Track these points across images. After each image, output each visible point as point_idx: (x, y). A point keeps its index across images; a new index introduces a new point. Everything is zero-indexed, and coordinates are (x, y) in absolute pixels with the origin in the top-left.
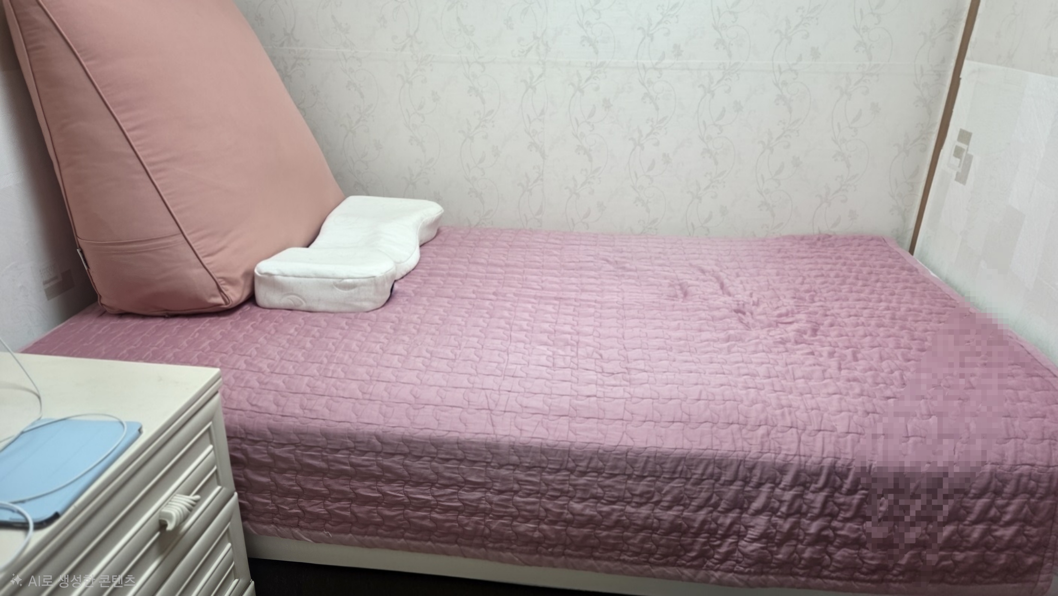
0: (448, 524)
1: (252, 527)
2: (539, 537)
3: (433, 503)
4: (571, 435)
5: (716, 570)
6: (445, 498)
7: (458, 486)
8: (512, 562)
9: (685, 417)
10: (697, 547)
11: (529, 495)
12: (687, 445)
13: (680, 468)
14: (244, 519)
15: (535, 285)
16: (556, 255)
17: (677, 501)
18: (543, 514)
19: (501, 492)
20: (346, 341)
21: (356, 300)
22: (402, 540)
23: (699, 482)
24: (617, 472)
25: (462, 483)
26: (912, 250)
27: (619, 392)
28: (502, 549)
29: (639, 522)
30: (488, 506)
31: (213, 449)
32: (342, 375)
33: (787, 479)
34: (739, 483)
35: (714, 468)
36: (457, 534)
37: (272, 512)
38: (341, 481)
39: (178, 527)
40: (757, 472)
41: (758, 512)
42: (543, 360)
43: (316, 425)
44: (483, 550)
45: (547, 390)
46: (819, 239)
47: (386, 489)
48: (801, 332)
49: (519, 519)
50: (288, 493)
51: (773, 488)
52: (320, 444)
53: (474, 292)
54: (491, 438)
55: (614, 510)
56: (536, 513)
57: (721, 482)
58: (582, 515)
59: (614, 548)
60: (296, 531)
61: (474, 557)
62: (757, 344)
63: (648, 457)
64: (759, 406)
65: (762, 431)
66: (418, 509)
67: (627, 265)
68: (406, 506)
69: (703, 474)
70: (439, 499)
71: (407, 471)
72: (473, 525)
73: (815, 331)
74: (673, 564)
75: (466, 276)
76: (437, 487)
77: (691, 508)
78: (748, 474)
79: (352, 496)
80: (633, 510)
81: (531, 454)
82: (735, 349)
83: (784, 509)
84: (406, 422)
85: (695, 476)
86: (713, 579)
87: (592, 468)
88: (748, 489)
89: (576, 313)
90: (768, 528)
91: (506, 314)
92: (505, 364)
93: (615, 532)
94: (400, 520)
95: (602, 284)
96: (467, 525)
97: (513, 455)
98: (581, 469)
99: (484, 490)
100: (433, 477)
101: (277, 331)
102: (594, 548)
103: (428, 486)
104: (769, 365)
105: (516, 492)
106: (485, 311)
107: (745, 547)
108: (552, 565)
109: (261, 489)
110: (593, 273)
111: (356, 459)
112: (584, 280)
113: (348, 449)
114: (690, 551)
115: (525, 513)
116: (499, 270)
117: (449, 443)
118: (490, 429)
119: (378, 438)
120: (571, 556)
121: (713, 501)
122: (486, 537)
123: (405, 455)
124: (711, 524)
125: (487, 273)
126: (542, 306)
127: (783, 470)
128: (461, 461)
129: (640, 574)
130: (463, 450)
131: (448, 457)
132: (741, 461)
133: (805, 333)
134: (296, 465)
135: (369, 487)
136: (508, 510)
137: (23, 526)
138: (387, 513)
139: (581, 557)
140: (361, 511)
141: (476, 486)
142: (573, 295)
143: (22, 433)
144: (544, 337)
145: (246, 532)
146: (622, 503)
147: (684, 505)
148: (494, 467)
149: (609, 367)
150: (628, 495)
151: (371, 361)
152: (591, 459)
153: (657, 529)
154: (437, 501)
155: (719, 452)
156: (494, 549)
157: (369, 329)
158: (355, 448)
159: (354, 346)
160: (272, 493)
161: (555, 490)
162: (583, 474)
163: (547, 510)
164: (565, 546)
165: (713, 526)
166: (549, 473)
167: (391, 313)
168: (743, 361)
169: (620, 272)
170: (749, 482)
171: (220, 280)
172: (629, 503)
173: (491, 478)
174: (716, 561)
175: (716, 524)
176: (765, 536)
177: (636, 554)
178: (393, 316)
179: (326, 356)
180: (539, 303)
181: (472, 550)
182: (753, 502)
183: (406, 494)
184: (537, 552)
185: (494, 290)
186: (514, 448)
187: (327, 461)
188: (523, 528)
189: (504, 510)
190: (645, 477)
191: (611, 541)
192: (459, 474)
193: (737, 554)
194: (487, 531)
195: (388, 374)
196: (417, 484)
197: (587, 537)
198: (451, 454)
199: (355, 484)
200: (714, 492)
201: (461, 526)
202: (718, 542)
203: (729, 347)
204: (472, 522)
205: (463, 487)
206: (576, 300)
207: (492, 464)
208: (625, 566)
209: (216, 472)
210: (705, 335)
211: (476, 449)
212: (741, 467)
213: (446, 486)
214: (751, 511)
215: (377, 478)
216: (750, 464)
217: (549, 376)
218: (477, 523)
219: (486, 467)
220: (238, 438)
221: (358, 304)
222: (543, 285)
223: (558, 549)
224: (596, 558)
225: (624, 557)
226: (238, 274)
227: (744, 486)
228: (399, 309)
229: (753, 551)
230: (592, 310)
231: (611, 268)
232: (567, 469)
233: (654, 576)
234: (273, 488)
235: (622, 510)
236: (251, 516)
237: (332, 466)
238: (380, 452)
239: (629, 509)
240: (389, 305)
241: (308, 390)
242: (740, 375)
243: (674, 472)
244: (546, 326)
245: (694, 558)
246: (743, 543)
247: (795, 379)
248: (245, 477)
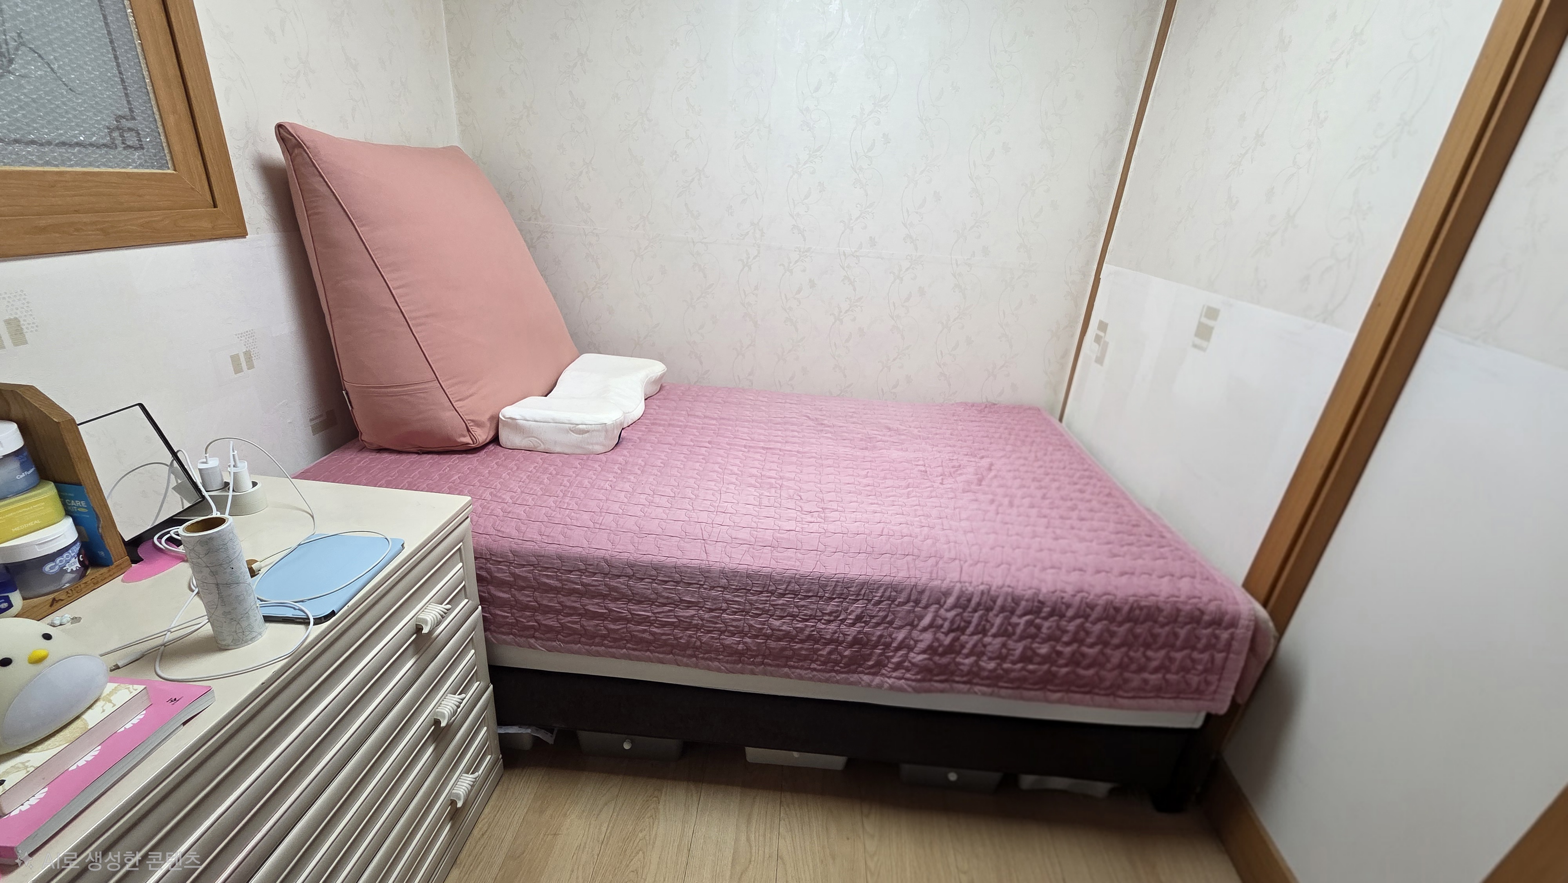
0: (664, 637)
1: (493, 637)
2: (743, 650)
3: (652, 618)
4: (773, 562)
5: (889, 677)
6: (663, 614)
7: (675, 605)
8: (719, 670)
9: (869, 549)
10: (874, 658)
11: (735, 613)
12: (870, 572)
13: (863, 592)
14: (486, 630)
15: (745, 436)
16: (763, 411)
17: (859, 619)
18: (746, 629)
19: (711, 610)
20: (579, 478)
21: (588, 444)
22: (625, 650)
23: (879, 602)
24: (810, 594)
25: (678, 602)
26: (1061, 420)
27: (815, 527)
28: (711, 659)
29: (828, 637)
30: (701, 622)
31: (463, 566)
32: (576, 507)
33: (951, 601)
34: (912, 604)
35: (891, 592)
36: (673, 646)
37: (511, 624)
38: (573, 599)
39: (431, 632)
40: (926, 595)
41: (925, 630)
42: (751, 500)
43: (552, 549)
44: (694, 659)
45: (754, 525)
46: (986, 407)
47: (612, 606)
48: (969, 482)
49: (726, 634)
50: (526, 607)
51: (939, 609)
52: (555, 566)
53: (692, 440)
54: (704, 565)
55: (807, 626)
56: (741, 629)
57: (896, 603)
58: (781, 630)
59: (805, 658)
60: (532, 641)
61: (687, 665)
62: (931, 492)
63: (837, 581)
64: (929, 542)
65: (932, 561)
66: (640, 624)
67: (826, 422)
68: (628, 621)
69: (881, 597)
70: (657, 615)
71: (631, 590)
72: (686, 638)
73: (980, 482)
74: (855, 672)
75: (686, 426)
76: (656, 605)
77: (871, 624)
78: (919, 597)
79: (582, 611)
80: (823, 626)
81: (738, 578)
82: (914, 493)
83: (947, 625)
84: (631, 548)
85: (876, 598)
86: (886, 686)
87: (790, 591)
88: (917, 609)
89: (781, 461)
90: (933, 642)
91: (719, 459)
92: (718, 502)
93: (807, 645)
94: (623, 633)
95: (804, 436)
96: (681, 638)
97: (722, 579)
98: (780, 591)
99: (697, 608)
100: (653, 596)
101: (518, 469)
102: (789, 658)
103: (649, 604)
104: (940, 509)
105: (724, 610)
106: (701, 457)
107: (914, 658)
108: (753, 673)
109: (503, 604)
110: (795, 428)
111: (586, 580)
112: (788, 433)
113: (579, 570)
114: (869, 660)
115: (732, 629)
116: (714, 422)
117: (666, 567)
118: (704, 556)
119: (606, 561)
120: (770, 665)
121: (888, 619)
122: (697, 648)
123: (630, 577)
124: (886, 638)
125: (703, 424)
126: (751, 455)
127: (947, 594)
128: (678, 583)
129: (827, 681)
130: (680, 573)
131: (666, 579)
132: (914, 585)
133: (972, 483)
134: (533, 584)
135: (597, 604)
136: (718, 626)
137: (305, 622)
138: (612, 626)
139: (778, 666)
140: (590, 624)
141: (690, 605)
142: (779, 445)
143: (299, 545)
144: (752, 481)
145: (487, 641)
146: (814, 621)
147: (865, 622)
148: (705, 589)
149: (807, 507)
150: (819, 614)
151: (601, 497)
152: (790, 582)
153: (843, 642)
154: (656, 617)
155: (896, 578)
156: (703, 658)
157: (599, 469)
158: (586, 570)
159: (586, 482)
160: (512, 607)
161: (757, 609)
162: (783, 595)
163: (751, 626)
164: (765, 656)
165: (889, 640)
166: (753, 595)
167: (620, 456)
168: (919, 505)
169: (820, 428)
170: (919, 603)
171: (469, 422)
172: (820, 620)
173: (703, 599)
174: (889, 670)
175: (892, 638)
176: (931, 650)
177: (824, 663)
178: (621, 459)
179: (561, 491)
180: (749, 451)
181: (685, 660)
182: (922, 620)
183: (629, 611)
184: (740, 662)
185: (709, 439)
186: (723, 573)
187: (560, 581)
188: (729, 641)
189: (714, 625)
190: (835, 598)
191: (803, 652)
192: (676, 594)
193: (906, 664)
194: (698, 643)
195: (615, 507)
196: (639, 602)
197: (783, 649)
198: (669, 577)
199: (585, 601)
200: (890, 611)
201: (676, 639)
202: (891, 654)
203: (909, 492)
204: (686, 635)
205: (679, 605)
206: (780, 450)
207: (705, 586)
208: (815, 673)
209: (464, 586)
210: (889, 482)
211: (691, 573)
212: (914, 591)
213: (665, 605)
214: (919, 628)
215: (604, 597)
216: (919, 588)
217: (755, 513)
218: (690, 636)
219: (699, 588)
220: (483, 558)
221: (590, 447)
222: (752, 436)
223: (759, 659)
224: (790, 667)
225: (813, 666)
226: (485, 418)
227: (914, 607)
228: (625, 452)
229: (920, 661)
230: (794, 459)
231: (811, 423)
232: (768, 592)
233: (838, 682)
234: (514, 603)
235: (813, 626)
236: (492, 627)
237: (566, 585)
238: (607, 574)
239: (820, 626)
240: (618, 449)
241: (546, 519)
242: (916, 516)
243: (858, 595)
244: (754, 471)
245: (872, 667)
246: (912, 655)
247: (961, 520)
248: (489, 593)
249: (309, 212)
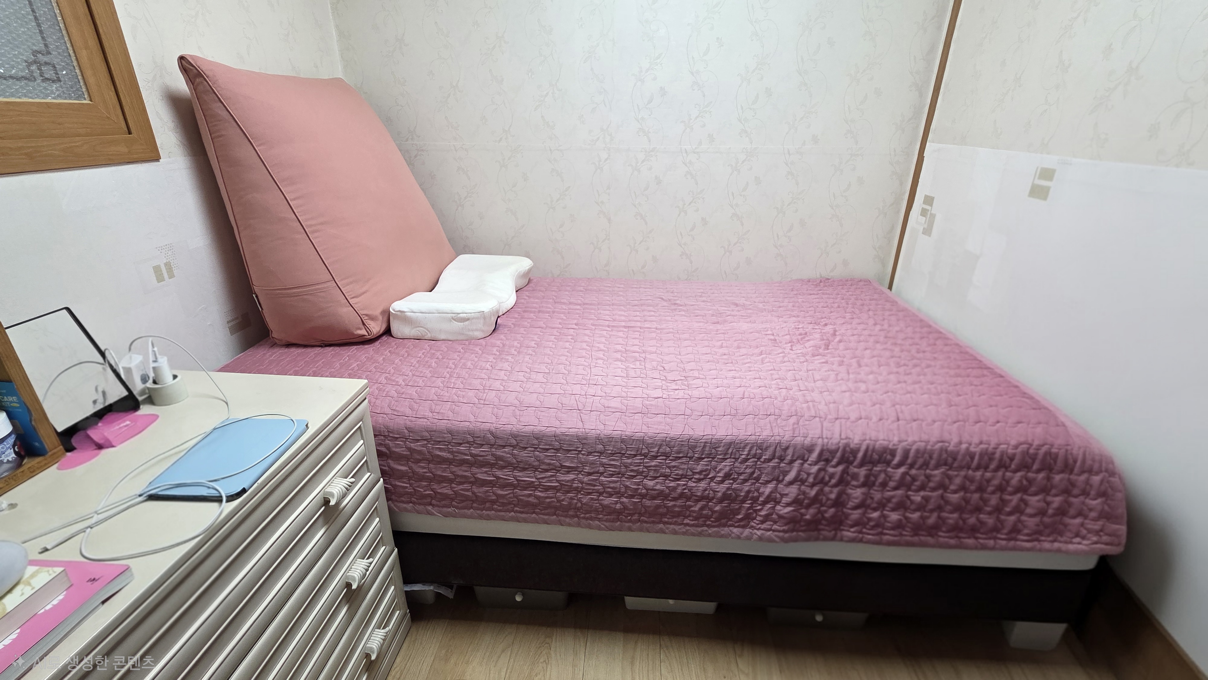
0: (548, 500)
1: (395, 505)
2: (620, 509)
3: (536, 483)
4: (644, 427)
5: (759, 529)
6: (546, 479)
7: (556, 470)
8: (599, 528)
9: (733, 412)
10: (743, 512)
11: (612, 476)
12: (735, 432)
13: (730, 451)
14: (388, 499)
15: (607, 318)
16: (621, 295)
17: (727, 476)
18: (623, 490)
19: (590, 474)
20: (462, 361)
21: (469, 330)
22: (513, 513)
23: (746, 460)
24: (681, 455)
25: (559, 467)
26: (890, 287)
27: (681, 394)
28: (591, 519)
29: (699, 494)
30: (580, 485)
31: (364, 443)
32: (462, 386)
33: (814, 456)
34: (776, 460)
35: (756, 450)
36: (556, 508)
37: (409, 494)
38: (464, 468)
39: (338, 504)
40: (790, 452)
41: (791, 483)
42: (619, 372)
43: (443, 425)
44: (576, 519)
45: (624, 394)
46: (821, 282)
47: (499, 473)
48: (817, 347)
49: (604, 495)
50: (422, 478)
51: (802, 464)
52: (446, 440)
53: (560, 323)
54: (580, 432)
55: (678, 485)
56: (618, 490)
57: (762, 460)
58: (655, 490)
59: (679, 514)
60: (430, 508)
61: (569, 525)
62: (784, 357)
63: (706, 442)
64: (789, 402)
65: (793, 420)
66: (525, 489)
67: (678, 302)
68: (515, 487)
69: (748, 455)
70: (541, 481)
71: (515, 458)
72: (568, 500)
73: (827, 347)
74: (725, 525)
75: (554, 312)
76: (539, 471)
77: (739, 481)
78: (783, 453)
79: (472, 480)
80: (694, 485)
81: (613, 443)
82: (768, 360)
83: (811, 480)
84: (514, 421)
85: (743, 457)
86: (755, 537)
87: (662, 453)
88: (782, 465)
89: (642, 337)
90: (798, 495)
91: (586, 339)
92: (589, 375)
93: (679, 503)
94: (510, 498)
95: (660, 315)
96: (563, 500)
97: (598, 444)
98: (652, 454)
99: (576, 472)
100: (536, 463)
101: (408, 355)
102: (663, 515)
103: (533, 470)
104: (794, 372)
105: (602, 474)
106: (570, 337)
107: (781, 510)
108: (630, 529)
109: (402, 476)
110: (651, 308)
111: (474, 451)
112: (646, 313)
113: (468, 442)
114: (738, 514)
115: (609, 490)
116: (578, 307)
117: (547, 436)
118: (580, 425)
119: (492, 433)
120: (646, 522)
121: (755, 475)
122: (578, 509)
123: (514, 447)
124: (754, 493)
125: (569, 309)
126: (614, 333)
127: (810, 450)
128: (557, 450)
129: (700, 534)
130: (559, 441)
131: (547, 447)
132: (778, 443)
133: (820, 348)
134: (428, 457)
135: (486, 472)
136: (596, 488)
137: (218, 499)
138: (500, 492)
139: (653, 522)
140: (480, 491)
141: (570, 470)
142: (639, 324)
143: (215, 429)
144: (618, 355)
145: (390, 509)
146: (685, 480)
147: (733, 479)
148: (583, 454)
149: (671, 377)
150: (690, 473)
151: (483, 376)
152: (661, 446)
153: (713, 498)
154: (539, 482)
155: (761, 437)
156: (584, 518)
157: (480, 352)
158: (474, 442)
159: (469, 364)
160: (410, 478)
161: (632, 471)
162: (655, 457)
163: (626, 487)
164: (641, 515)
165: (756, 494)
166: (628, 458)
167: (497, 340)
168: (774, 370)
169: (673, 307)
170: (784, 459)
171: (364, 316)
172: (690, 479)
173: (582, 464)
174: (757, 522)
175: (759, 493)
176: (796, 502)
177: (696, 519)
178: (498, 343)
179: (448, 373)
180: (612, 330)
181: (568, 520)
182: (787, 475)
183: (515, 477)
184: (618, 520)
185: (575, 321)
186: (599, 439)
187: (452, 453)
188: (607, 501)
189: (592, 488)
190: (704, 458)
191: (677, 509)
192: (557, 461)
193: (774, 516)
194: (579, 505)
195: (497, 385)
196: (524, 469)
197: (658, 507)
198: (549, 445)
199: (474, 470)
200: (756, 468)
201: (559, 501)
202: (759, 507)
203: (763, 358)
204: (568, 498)
205: (560, 470)
206: (640, 328)
207: (583, 452)
208: (688, 528)
209: (366, 461)
210: (743, 351)
211: (569, 441)
212: (778, 448)
213: (547, 471)
214: (785, 483)
215: (492, 466)
216: (784, 446)
217: (624, 384)
218: (571, 498)
219: (578, 454)
220: (382, 435)
221: (471, 333)
222: (614, 317)
223: (636, 517)
224: (665, 523)
225: (686, 521)
226: (377, 312)
227: (779, 463)
228: (502, 336)
229: (786, 513)
230: (654, 335)
231: (665, 304)
232: (641, 455)
233: (710, 535)
234: (411, 474)
235: (684, 485)
236: (393, 497)
237: (457, 456)
238: (493, 445)
239: (691, 484)
240: (495, 335)
241: (436, 398)
242: (772, 380)
243: (726, 454)
244: (619, 347)
245: (741, 520)
246: (778, 507)
247: (815, 381)
248: (389, 467)
249: (213, 135)
